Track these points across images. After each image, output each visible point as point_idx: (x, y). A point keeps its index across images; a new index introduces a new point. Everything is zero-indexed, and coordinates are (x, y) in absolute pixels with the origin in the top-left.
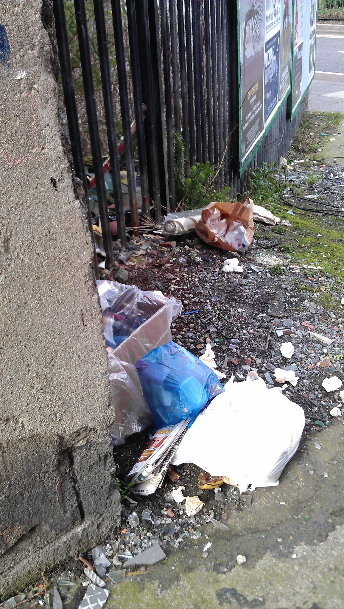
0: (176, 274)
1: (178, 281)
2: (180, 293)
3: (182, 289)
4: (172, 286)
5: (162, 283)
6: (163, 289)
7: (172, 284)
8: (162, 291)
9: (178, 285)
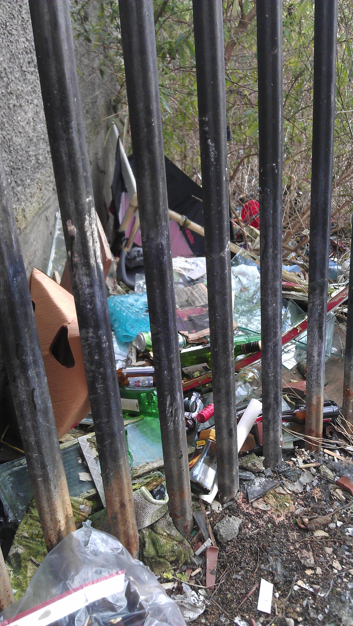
0: (322, 559)
1: (317, 575)
2: (305, 603)
3: (314, 595)
4: (300, 583)
5: (285, 567)
6: (278, 583)
7: (304, 576)
8: (276, 585)
9: (311, 583)
